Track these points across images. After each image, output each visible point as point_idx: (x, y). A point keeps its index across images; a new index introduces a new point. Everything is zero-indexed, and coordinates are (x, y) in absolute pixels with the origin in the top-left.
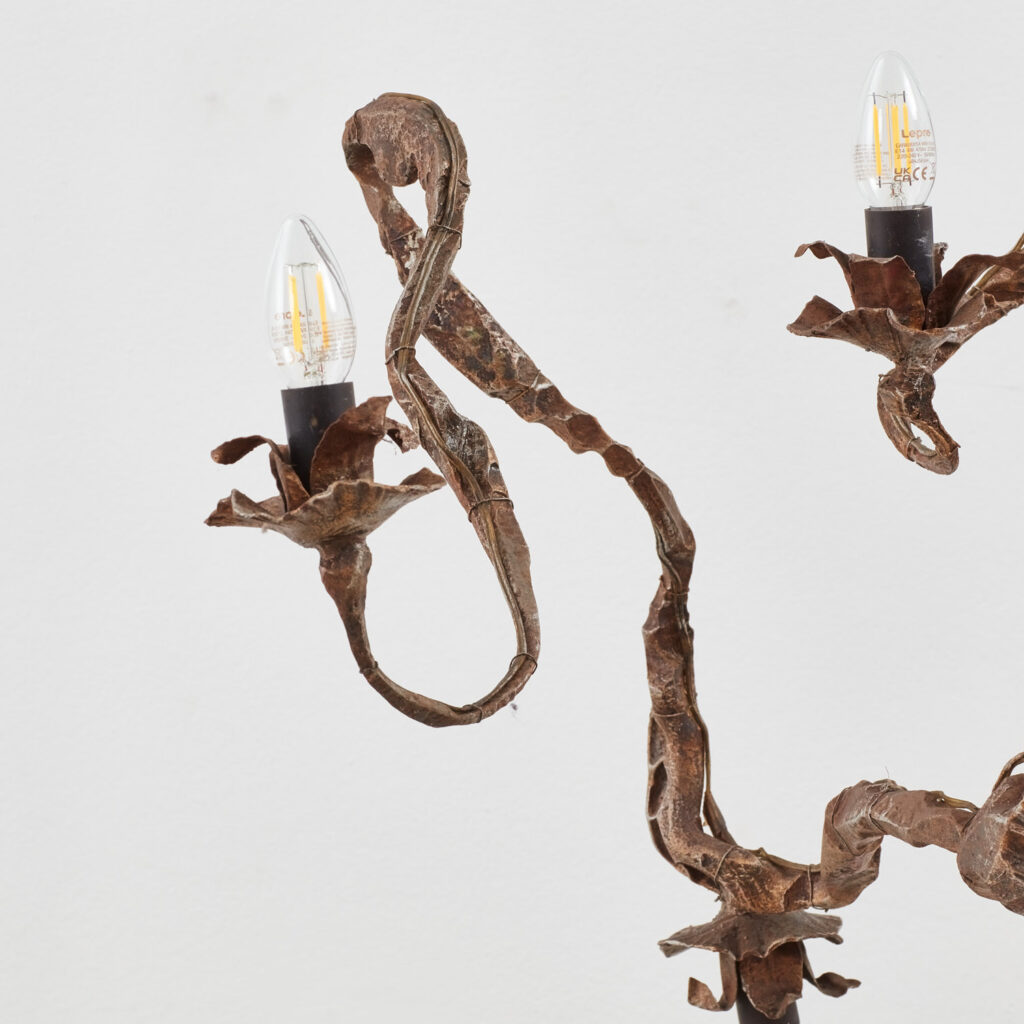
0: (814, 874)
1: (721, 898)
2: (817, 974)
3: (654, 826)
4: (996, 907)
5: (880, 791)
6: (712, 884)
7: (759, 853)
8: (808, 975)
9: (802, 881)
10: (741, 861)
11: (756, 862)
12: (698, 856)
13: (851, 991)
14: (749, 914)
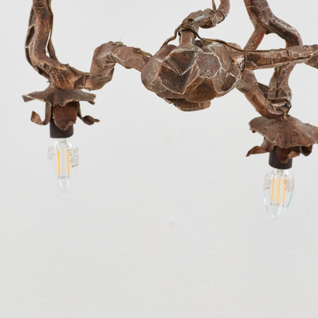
0: (87, 76)
1: (50, 82)
2: (83, 115)
3: (27, 50)
4: (154, 94)
5: (116, 46)
6: (47, 76)
7: (67, 65)
8: (79, 115)
9: (82, 78)
10: (59, 68)
11: (65, 69)
12: (42, 64)
13: (95, 123)
14: (59, 89)
